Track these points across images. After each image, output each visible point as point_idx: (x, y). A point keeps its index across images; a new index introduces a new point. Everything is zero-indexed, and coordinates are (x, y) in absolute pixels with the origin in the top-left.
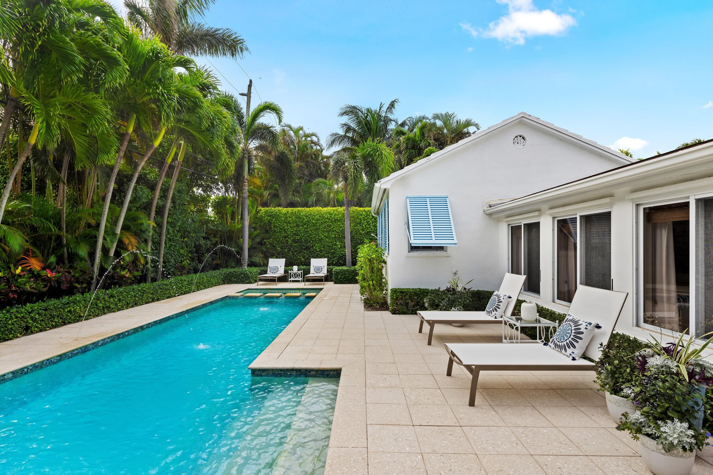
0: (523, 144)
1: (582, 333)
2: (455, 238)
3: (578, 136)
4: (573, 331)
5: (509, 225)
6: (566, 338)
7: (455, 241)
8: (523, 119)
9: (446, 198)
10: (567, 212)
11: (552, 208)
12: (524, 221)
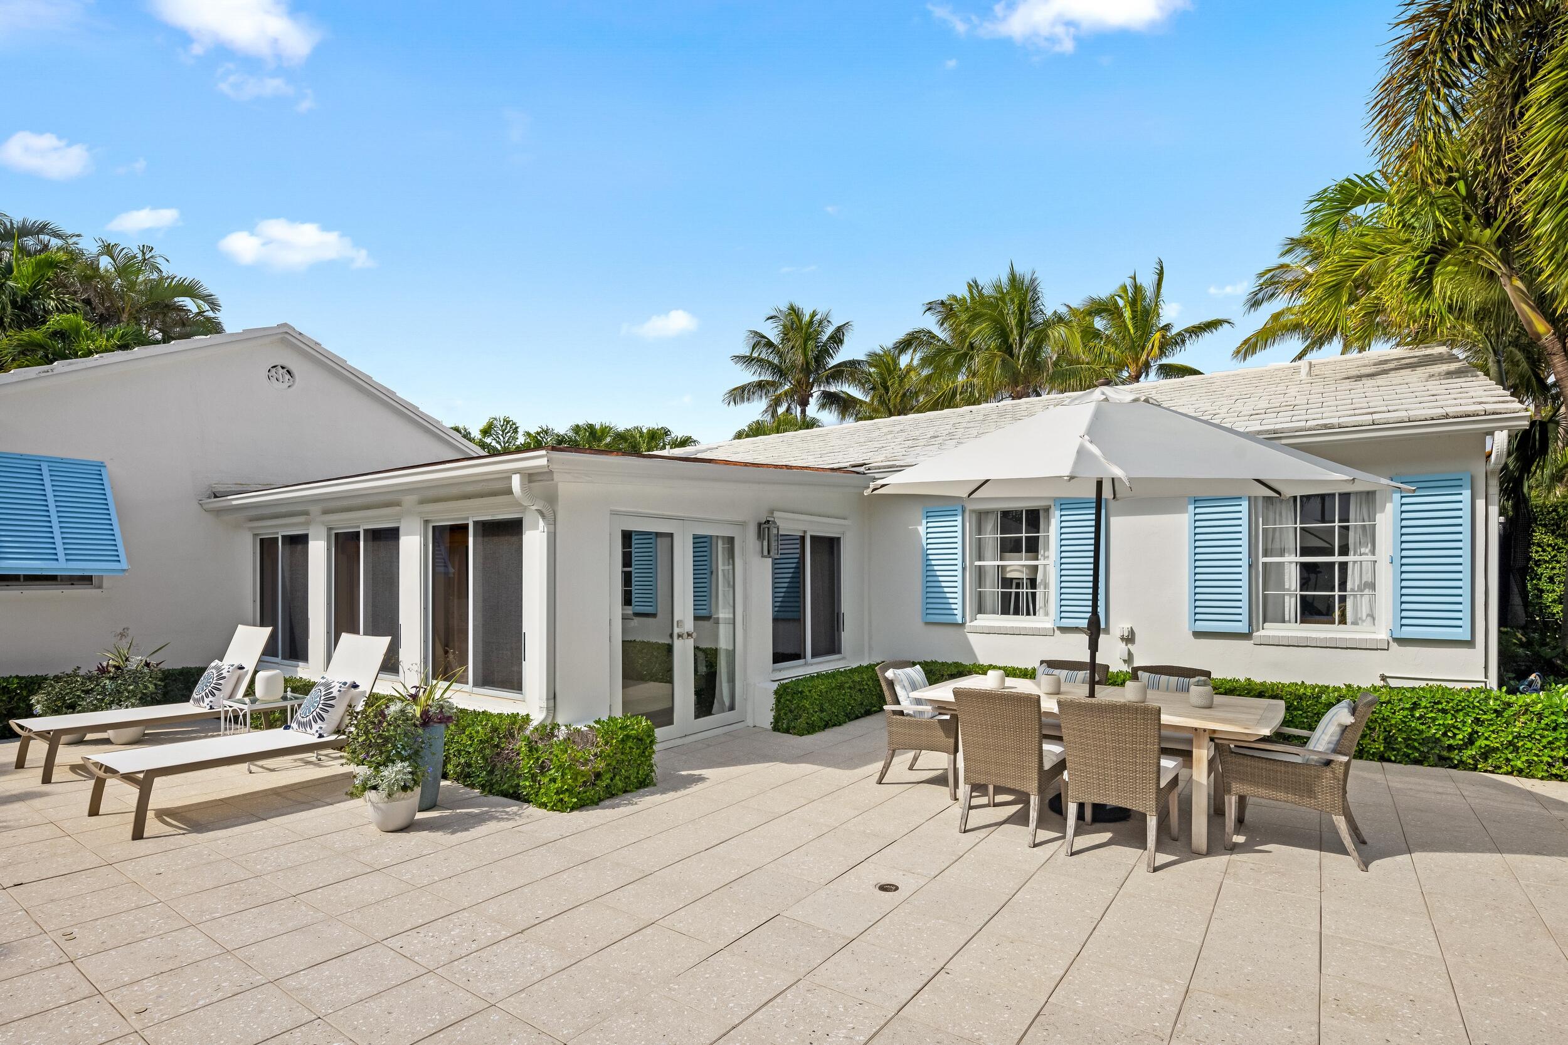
0: (289, 384)
1: (334, 698)
2: (123, 557)
3: (388, 390)
4: (323, 698)
5: (255, 535)
6: (312, 710)
7: (124, 565)
8: (286, 336)
9: (102, 465)
10: (347, 522)
11: (326, 512)
12: (282, 530)
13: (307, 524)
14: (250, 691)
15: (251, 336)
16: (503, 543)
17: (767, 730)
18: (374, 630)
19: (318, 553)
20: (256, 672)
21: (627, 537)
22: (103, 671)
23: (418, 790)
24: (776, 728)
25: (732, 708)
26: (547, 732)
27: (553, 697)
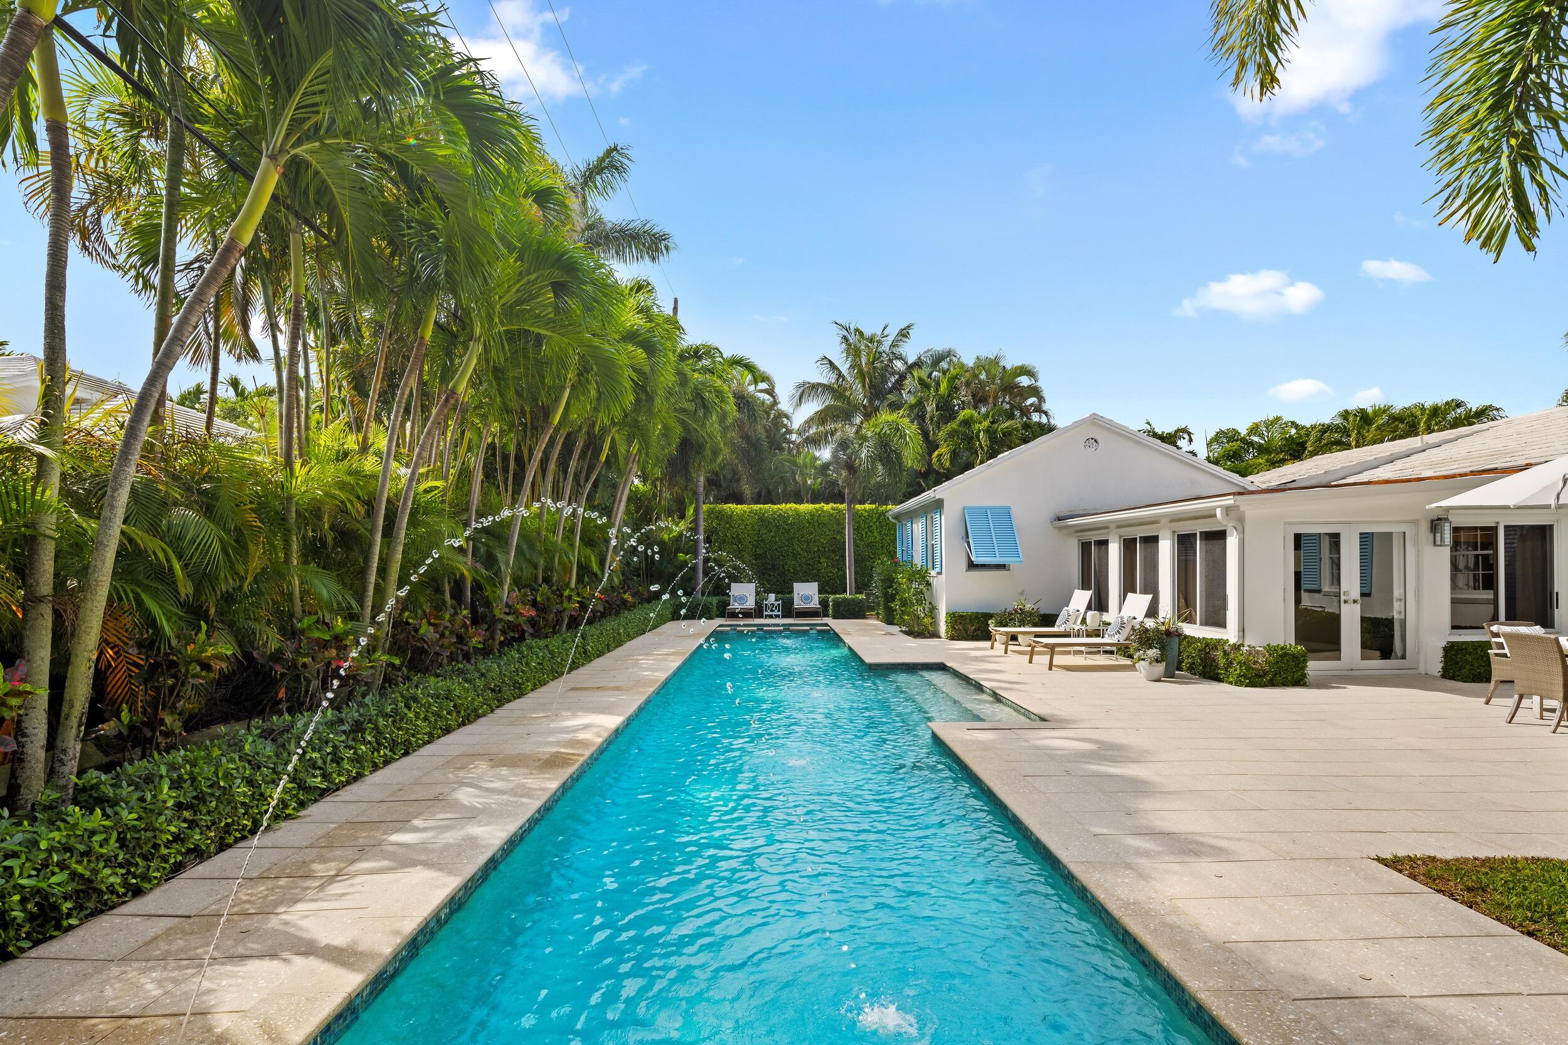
0: (1096, 448)
1: (1124, 623)
2: (1020, 555)
4: (1119, 623)
5: (1079, 540)
6: (1113, 630)
7: (1021, 558)
8: (1094, 420)
9: (1009, 508)
10: (1130, 533)
11: (1119, 527)
12: (1095, 536)
13: (1108, 533)
14: (1084, 621)
15: (1076, 425)
16: (1216, 544)
17: (1435, 677)
18: (1145, 591)
19: (1114, 551)
20: (1085, 613)
21: (1298, 537)
22: (1016, 610)
23: (1164, 664)
24: (1443, 676)
25: (1404, 657)
26: (1237, 648)
27: (1242, 630)
